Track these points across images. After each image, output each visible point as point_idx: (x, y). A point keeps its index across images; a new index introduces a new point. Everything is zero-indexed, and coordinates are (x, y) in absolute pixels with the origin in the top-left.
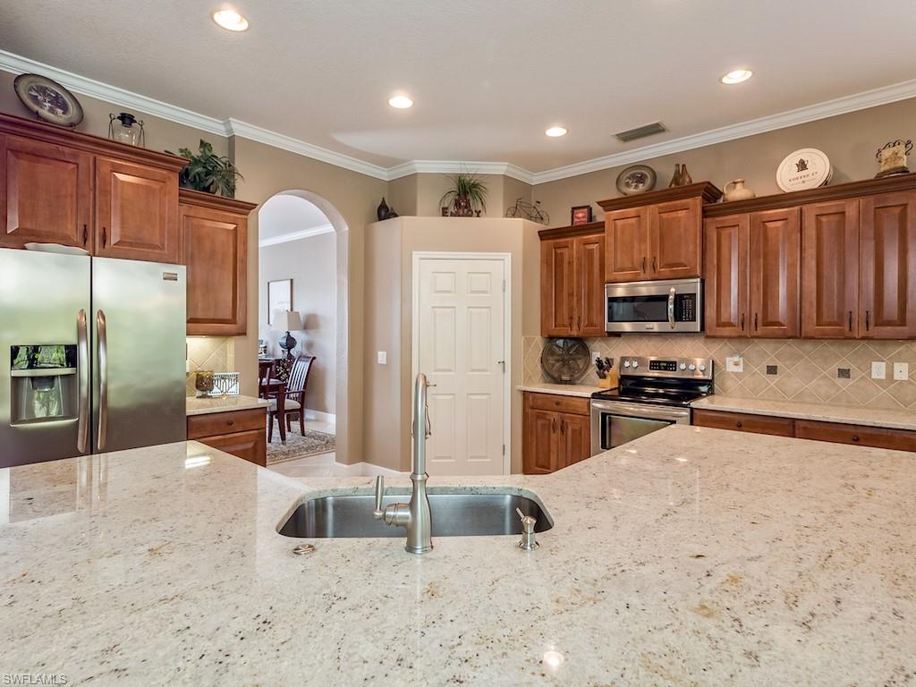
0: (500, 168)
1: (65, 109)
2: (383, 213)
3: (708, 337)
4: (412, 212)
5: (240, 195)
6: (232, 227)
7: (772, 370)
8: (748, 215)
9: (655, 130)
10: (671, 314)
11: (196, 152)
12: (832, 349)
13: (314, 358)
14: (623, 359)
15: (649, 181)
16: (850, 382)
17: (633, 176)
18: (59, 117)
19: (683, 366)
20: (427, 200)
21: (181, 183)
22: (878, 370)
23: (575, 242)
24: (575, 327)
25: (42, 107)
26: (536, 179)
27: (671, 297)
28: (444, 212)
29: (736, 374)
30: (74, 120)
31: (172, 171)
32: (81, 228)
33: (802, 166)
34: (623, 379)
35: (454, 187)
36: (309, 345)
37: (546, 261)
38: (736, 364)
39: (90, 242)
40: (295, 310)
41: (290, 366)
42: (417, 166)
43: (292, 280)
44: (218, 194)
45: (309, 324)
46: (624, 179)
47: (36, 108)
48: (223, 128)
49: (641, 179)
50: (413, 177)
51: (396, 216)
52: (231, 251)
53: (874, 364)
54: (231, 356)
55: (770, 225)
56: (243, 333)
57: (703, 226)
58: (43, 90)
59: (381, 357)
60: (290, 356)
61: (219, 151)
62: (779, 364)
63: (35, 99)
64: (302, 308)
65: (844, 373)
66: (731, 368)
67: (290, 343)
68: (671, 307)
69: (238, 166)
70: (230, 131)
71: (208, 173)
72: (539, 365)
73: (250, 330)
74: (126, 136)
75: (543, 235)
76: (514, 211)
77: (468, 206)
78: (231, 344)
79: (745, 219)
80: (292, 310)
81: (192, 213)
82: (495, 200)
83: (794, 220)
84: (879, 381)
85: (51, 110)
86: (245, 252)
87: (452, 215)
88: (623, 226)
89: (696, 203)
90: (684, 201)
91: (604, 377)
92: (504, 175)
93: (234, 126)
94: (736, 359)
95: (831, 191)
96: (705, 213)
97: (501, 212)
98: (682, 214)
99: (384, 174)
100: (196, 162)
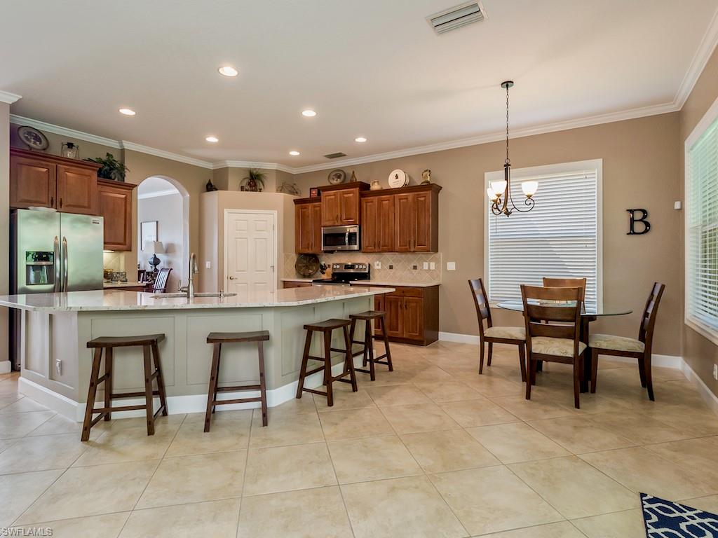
0: (274, 166)
1: (41, 142)
2: (209, 187)
3: (363, 252)
4: (225, 188)
5: (128, 180)
6: (124, 196)
7: (391, 267)
8: (376, 198)
9: (340, 155)
10: (347, 242)
11: (104, 158)
12: (410, 256)
13: (172, 269)
14: (333, 264)
15: (342, 178)
16: (417, 271)
17: (336, 175)
18: (38, 146)
19: (357, 267)
20: (234, 181)
21: (99, 176)
22: (426, 265)
23: (310, 206)
24: (310, 249)
25: (30, 142)
26: (295, 171)
27: (347, 234)
28: (242, 189)
29: (378, 270)
30: (45, 147)
31: (94, 170)
32: (50, 199)
33: (397, 177)
34: (334, 275)
35: (248, 175)
36: (169, 263)
37: (297, 215)
38: (378, 265)
39: (54, 205)
40: (160, 240)
41: (156, 276)
42: (228, 163)
43: (157, 222)
44: (116, 180)
45: (169, 249)
46: (332, 176)
47: (28, 143)
48: (118, 144)
49: (339, 177)
50: (227, 169)
51: (217, 190)
52: (123, 208)
53: (425, 263)
54: (122, 262)
55: (384, 202)
56: (129, 250)
57: (360, 200)
58: (29, 133)
59: (208, 265)
60: (156, 270)
61: (116, 157)
62: (393, 264)
63: (26, 138)
64: (164, 240)
65: (415, 267)
66: (376, 267)
67: (156, 261)
68: (347, 239)
69: (127, 164)
70: (122, 146)
71: (111, 169)
72: (294, 268)
73: (133, 249)
74: (70, 154)
75: (296, 202)
76: (281, 189)
77: (255, 185)
78: (122, 256)
79: (375, 199)
80: (157, 240)
81: (102, 190)
82: (271, 183)
83: (391, 201)
84: (426, 270)
85: (34, 143)
86: (131, 208)
87: (246, 190)
88: (329, 199)
89: (356, 190)
90: (352, 189)
91: (324, 273)
92: (276, 170)
93: (124, 144)
94: (378, 262)
95: (407, 189)
96: (362, 195)
97: (275, 190)
98: (351, 195)
99: (211, 166)
100: (105, 163)
